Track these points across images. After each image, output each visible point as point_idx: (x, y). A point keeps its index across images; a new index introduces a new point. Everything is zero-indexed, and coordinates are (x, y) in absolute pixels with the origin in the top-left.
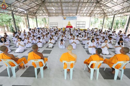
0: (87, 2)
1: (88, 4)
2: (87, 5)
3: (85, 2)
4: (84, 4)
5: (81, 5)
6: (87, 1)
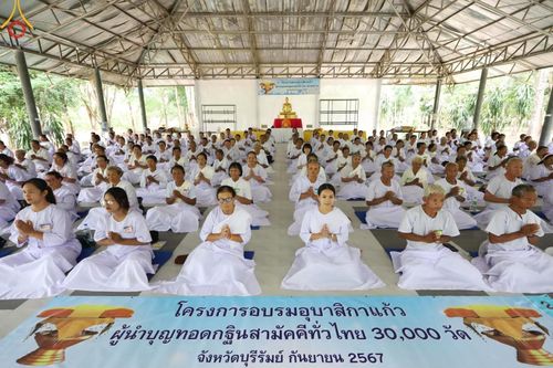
0: (365, 12)
1: (367, 19)
2: (363, 27)
3: (355, 13)
4: (350, 21)
5: (335, 24)
6: (361, 8)
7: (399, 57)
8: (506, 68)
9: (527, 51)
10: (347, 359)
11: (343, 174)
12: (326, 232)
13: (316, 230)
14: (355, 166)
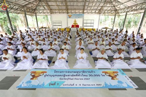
7: (105, 8)
8: (132, 13)
9: (137, 8)
10: (84, 79)
11: (88, 42)
12: (82, 58)
13: (80, 57)
14: (91, 40)
